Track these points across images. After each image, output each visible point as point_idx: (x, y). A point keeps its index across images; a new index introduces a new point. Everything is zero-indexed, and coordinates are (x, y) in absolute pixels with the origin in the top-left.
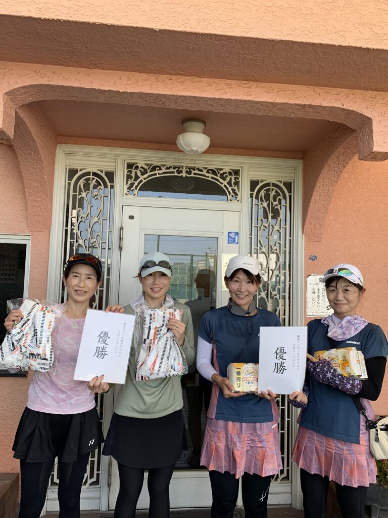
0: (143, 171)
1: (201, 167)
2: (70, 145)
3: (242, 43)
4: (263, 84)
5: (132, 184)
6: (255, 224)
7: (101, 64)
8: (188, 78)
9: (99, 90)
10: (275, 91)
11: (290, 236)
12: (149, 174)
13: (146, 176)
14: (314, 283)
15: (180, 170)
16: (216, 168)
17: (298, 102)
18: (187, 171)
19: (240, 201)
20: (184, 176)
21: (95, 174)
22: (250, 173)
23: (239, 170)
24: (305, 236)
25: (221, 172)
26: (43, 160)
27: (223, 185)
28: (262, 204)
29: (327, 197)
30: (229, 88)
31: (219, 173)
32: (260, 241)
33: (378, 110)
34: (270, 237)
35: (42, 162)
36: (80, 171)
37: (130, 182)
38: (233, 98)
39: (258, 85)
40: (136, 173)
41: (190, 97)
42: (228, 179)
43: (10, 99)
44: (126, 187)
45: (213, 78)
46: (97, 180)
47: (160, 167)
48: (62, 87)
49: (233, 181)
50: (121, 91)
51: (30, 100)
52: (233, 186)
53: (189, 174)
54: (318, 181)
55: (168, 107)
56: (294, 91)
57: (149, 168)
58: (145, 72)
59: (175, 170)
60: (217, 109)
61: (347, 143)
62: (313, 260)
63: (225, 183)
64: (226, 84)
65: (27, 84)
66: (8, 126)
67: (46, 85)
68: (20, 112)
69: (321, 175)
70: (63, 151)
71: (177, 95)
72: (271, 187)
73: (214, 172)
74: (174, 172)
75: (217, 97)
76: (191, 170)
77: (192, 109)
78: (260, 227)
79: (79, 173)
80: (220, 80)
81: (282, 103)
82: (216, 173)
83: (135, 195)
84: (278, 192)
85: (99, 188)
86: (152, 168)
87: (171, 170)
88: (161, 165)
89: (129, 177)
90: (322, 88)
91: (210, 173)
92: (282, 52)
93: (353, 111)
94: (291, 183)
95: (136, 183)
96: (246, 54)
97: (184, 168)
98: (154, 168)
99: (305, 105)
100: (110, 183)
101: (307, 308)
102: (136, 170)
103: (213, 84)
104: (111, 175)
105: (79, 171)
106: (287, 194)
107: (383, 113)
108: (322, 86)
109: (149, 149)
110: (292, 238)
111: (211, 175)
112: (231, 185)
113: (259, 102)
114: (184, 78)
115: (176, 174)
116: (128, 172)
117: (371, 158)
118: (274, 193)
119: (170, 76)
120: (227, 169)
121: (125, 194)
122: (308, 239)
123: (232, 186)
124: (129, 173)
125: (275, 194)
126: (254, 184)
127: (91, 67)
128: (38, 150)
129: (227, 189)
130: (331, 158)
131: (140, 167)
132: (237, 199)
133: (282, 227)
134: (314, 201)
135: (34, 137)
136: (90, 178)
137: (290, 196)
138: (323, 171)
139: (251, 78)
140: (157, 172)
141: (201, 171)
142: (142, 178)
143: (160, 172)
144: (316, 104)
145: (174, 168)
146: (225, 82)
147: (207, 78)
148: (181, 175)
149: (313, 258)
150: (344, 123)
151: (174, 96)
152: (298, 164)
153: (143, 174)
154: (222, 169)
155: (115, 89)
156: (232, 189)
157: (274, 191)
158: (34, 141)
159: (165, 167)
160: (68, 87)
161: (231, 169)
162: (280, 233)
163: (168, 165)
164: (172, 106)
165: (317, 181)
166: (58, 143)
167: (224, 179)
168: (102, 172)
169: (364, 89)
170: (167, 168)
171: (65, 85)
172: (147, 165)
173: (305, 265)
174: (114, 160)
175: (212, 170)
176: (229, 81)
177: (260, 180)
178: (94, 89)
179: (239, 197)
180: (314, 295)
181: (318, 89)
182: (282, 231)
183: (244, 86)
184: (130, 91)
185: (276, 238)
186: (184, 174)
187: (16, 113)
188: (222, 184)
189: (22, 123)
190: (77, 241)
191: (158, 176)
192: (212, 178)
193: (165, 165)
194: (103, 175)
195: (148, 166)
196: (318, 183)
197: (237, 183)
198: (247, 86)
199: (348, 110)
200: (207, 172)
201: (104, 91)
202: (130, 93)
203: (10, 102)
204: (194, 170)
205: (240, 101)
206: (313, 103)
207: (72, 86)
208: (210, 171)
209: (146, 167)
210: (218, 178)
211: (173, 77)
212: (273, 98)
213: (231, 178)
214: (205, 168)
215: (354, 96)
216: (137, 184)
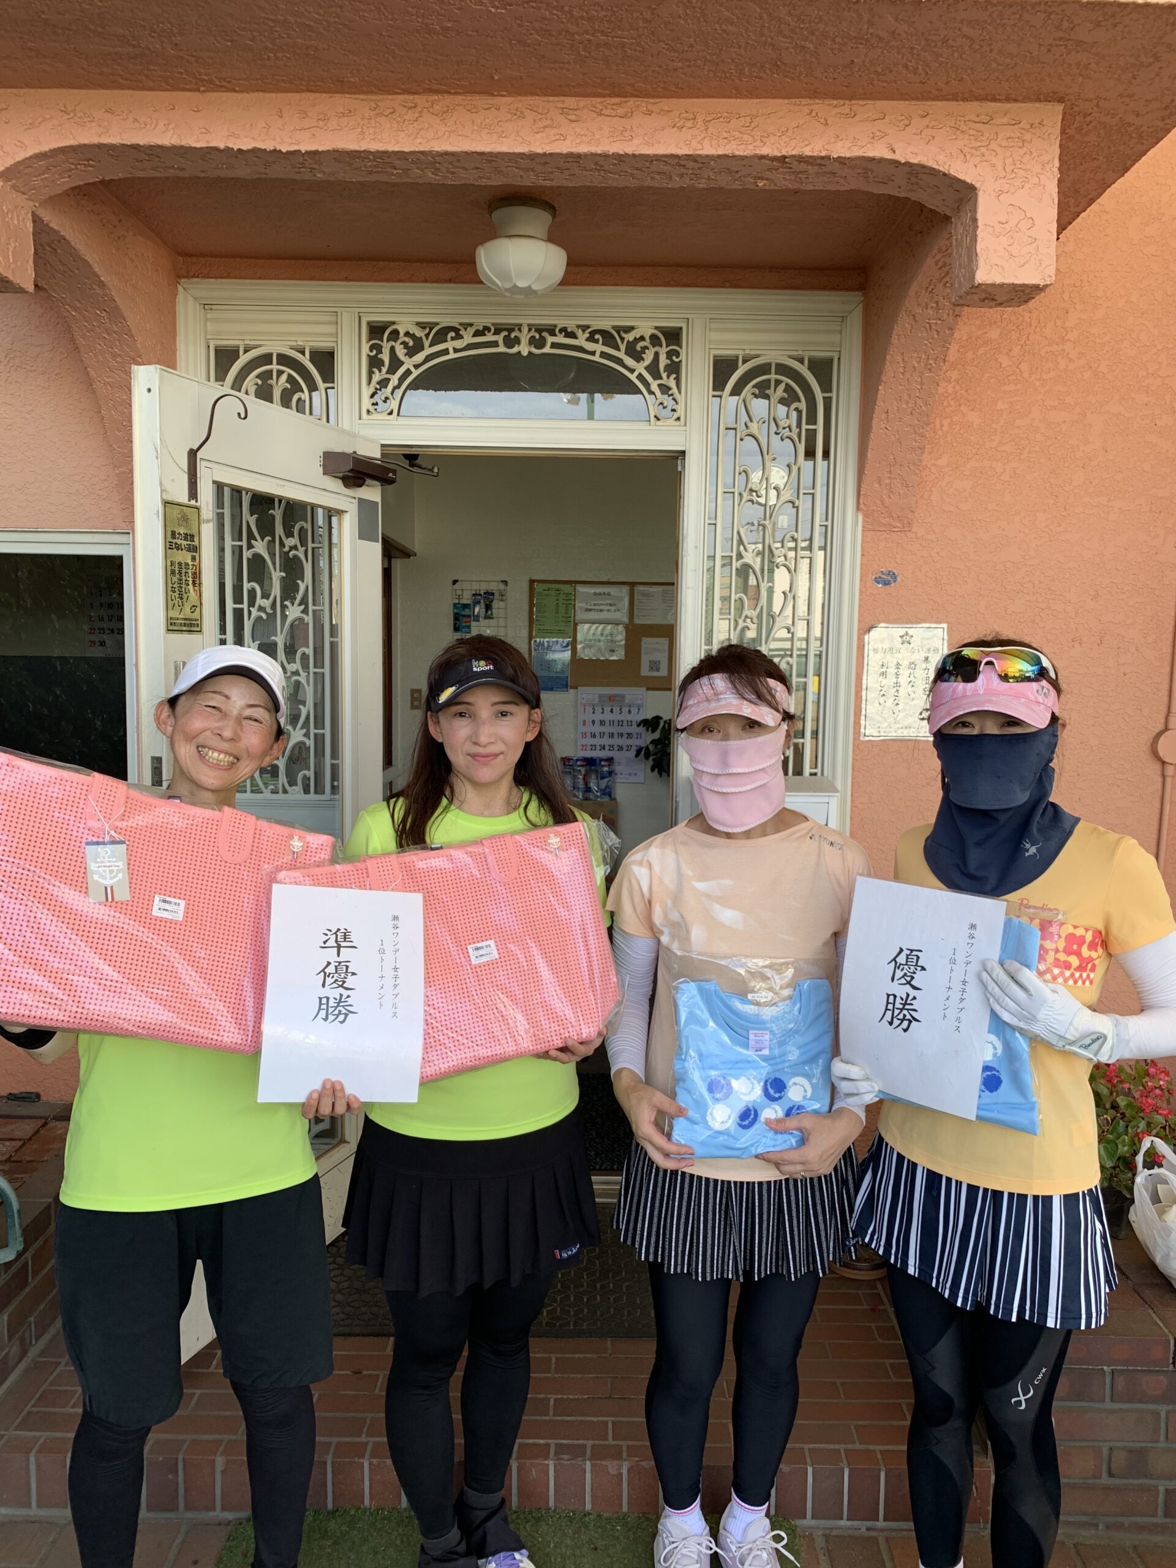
0: (411, 343)
1: (571, 325)
2: (213, 280)
3: (566, 9)
4: (665, 104)
5: (384, 383)
6: (725, 485)
7: (224, 79)
8: (458, 99)
9: (228, 150)
10: (700, 120)
11: (827, 520)
12: (428, 351)
13: (420, 357)
14: (886, 646)
15: (513, 335)
16: (614, 327)
17: (765, 151)
18: (533, 337)
19: (682, 419)
20: (525, 353)
21: (284, 359)
22: (714, 336)
23: (681, 328)
24: (865, 516)
25: (630, 337)
26: (134, 332)
27: (636, 373)
28: (747, 427)
29: (920, 402)
30: (571, 121)
31: (622, 339)
32: (738, 533)
33: (994, 160)
34: (767, 523)
35: (132, 336)
36: (246, 351)
37: (377, 377)
38: (583, 149)
39: (650, 107)
40: (392, 349)
41: (466, 153)
42: (649, 357)
43: (13, 187)
44: (366, 392)
45: (525, 94)
46: (290, 375)
47: (456, 330)
48: (136, 147)
49: (663, 361)
50: (284, 151)
51: (65, 183)
52: (664, 375)
53: (536, 347)
54: (888, 357)
55: (420, 181)
56: (753, 117)
57: (427, 335)
58: (343, 92)
59: (500, 338)
60: (552, 180)
61: (940, 250)
62: (886, 583)
63: (641, 368)
64: (564, 111)
65: (45, 148)
66: (15, 262)
67: (94, 146)
68: (46, 216)
69: (894, 340)
70: (195, 298)
71: (431, 152)
72: (773, 376)
73: (608, 338)
74: (495, 344)
75: (540, 151)
76: (545, 334)
77: (484, 182)
78: (740, 494)
79: (244, 359)
80: (546, 98)
81: (719, 156)
82: (614, 338)
83: (391, 413)
84: (795, 392)
85: (295, 397)
86: (436, 334)
87: (489, 337)
88: (461, 324)
89: (375, 363)
90: (835, 102)
91: (597, 341)
92: (682, 22)
93: (923, 167)
94: (831, 361)
95: (394, 380)
96: (586, 32)
97: (525, 330)
98: (441, 335)
99: (785, 157)
100: (324, 381)
101: (863, 718)
102: (392, 343)
103: (527, 112)
104: (325, 361)
105: (241, 352)
106: (819, 396)
107: (1009, 168)
108: (834, 98)
109: (426, 281)
110: (829, 523)
111: (599, 348)
112: (656, 376)
113: (655, 155)
114: (449, 99)
115: (502, 349)
116: (371, 351)
117: (983, 300)
118: (780, 392)
119: (411, 97)
120: (646, 329)
121: (364, 412)
122: (872, 526)
123: (661, 378)
124: (375, 352)
125: (786, 395)
126: (722, 369)
127: (202, 89)
128: (117, 307)
129: (647, 385)
130: (912, 292)
131: (402, 334)
132: (676, 415)
133: (802, 491)
134: (883, 416)
135: (99, 273)
136: (271, 371)
137: (828, 403)
138: (897, 330)
139: (628, 88)
140: (449, 345)
141: (573, 335)
142: (408, 363)
143: (459, 344)
144: (815, 154)
145: (497, 332)
146: (560, 105)
147: (510, 95)
148: (515, 350)
149: (887, 579)
150: (914, 197)
151: (422, 153)
152: (850, 304)
153: (411, 352)
154: (632, 328)
155: (268, 146)
156: (660, 385)
157: (782, 387)
158: (102, 285)
159: (471, 330)
160: (151, 147)
161: (656, 328)
162: (797, 508)
163: (480, 322)
164: (430, 176)
165: (884, 359)
166: (179, 277)
167: (638, 358)
168: (303, 353)
169: (954, 97)
170: (477, 333)
171: (142, 143)
172: (421, 325)
173: (860, 600)
174: (333, 319)
175: (603, 333)
176: (570, 102)
177: (741, 353)
178: (216, 149)
179: (680, 409)
180: (884, 682)
181: (821, 107)
182: (804, 504)
183: (614, 113)
184: (308, 149)
185: (785, 526)
186: (524, 349)
187: (36, 219)
188: (632, 371)
189: (59, 241)
190: (250, 546)
191: (452, 355)
192: (603, 355)
193: (471, 325)
194: (306, 361)
195: (424, 328)
196: (887, 363)
197: (674, 369)
198: (620, 111)
199: (908, 164)
200: (591, 339)
201: (240, 150)
202: (307, 152)
203: (15, 194)
204: (552, 333)
205: (605, 156)
206: (807, 152)
207: (160, 143)
208: (597, 336)
209: (419, 333)
210: (621, 355)
211: (420, 100)
212: (694, 144)
213: (657, 354)
214: (584, 328)
215: (925, 121)
216: (396, 383)
